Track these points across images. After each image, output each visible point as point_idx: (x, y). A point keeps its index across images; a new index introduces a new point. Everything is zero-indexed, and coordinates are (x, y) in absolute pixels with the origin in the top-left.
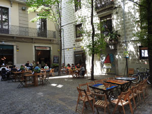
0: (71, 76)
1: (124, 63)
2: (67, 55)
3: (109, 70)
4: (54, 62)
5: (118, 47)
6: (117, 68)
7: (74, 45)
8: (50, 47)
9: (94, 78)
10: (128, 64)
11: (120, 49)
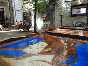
0: (18, 30)
1: (59, 20)
2: (18, 16)
3: (48, 25)
4: (7, 21)
5: (55, 8)
6: (54, 24)
7: (23, 7)
8: (3, 9)
9: (37, 31)
10: (62, 20)
11: (57, 9)
